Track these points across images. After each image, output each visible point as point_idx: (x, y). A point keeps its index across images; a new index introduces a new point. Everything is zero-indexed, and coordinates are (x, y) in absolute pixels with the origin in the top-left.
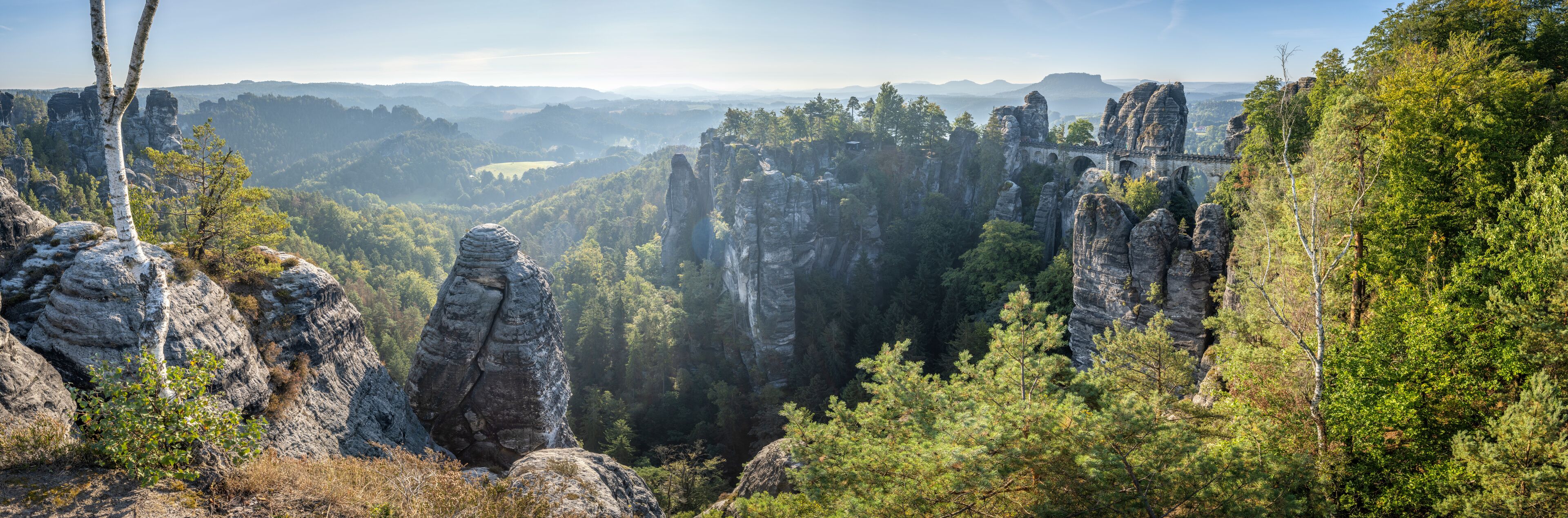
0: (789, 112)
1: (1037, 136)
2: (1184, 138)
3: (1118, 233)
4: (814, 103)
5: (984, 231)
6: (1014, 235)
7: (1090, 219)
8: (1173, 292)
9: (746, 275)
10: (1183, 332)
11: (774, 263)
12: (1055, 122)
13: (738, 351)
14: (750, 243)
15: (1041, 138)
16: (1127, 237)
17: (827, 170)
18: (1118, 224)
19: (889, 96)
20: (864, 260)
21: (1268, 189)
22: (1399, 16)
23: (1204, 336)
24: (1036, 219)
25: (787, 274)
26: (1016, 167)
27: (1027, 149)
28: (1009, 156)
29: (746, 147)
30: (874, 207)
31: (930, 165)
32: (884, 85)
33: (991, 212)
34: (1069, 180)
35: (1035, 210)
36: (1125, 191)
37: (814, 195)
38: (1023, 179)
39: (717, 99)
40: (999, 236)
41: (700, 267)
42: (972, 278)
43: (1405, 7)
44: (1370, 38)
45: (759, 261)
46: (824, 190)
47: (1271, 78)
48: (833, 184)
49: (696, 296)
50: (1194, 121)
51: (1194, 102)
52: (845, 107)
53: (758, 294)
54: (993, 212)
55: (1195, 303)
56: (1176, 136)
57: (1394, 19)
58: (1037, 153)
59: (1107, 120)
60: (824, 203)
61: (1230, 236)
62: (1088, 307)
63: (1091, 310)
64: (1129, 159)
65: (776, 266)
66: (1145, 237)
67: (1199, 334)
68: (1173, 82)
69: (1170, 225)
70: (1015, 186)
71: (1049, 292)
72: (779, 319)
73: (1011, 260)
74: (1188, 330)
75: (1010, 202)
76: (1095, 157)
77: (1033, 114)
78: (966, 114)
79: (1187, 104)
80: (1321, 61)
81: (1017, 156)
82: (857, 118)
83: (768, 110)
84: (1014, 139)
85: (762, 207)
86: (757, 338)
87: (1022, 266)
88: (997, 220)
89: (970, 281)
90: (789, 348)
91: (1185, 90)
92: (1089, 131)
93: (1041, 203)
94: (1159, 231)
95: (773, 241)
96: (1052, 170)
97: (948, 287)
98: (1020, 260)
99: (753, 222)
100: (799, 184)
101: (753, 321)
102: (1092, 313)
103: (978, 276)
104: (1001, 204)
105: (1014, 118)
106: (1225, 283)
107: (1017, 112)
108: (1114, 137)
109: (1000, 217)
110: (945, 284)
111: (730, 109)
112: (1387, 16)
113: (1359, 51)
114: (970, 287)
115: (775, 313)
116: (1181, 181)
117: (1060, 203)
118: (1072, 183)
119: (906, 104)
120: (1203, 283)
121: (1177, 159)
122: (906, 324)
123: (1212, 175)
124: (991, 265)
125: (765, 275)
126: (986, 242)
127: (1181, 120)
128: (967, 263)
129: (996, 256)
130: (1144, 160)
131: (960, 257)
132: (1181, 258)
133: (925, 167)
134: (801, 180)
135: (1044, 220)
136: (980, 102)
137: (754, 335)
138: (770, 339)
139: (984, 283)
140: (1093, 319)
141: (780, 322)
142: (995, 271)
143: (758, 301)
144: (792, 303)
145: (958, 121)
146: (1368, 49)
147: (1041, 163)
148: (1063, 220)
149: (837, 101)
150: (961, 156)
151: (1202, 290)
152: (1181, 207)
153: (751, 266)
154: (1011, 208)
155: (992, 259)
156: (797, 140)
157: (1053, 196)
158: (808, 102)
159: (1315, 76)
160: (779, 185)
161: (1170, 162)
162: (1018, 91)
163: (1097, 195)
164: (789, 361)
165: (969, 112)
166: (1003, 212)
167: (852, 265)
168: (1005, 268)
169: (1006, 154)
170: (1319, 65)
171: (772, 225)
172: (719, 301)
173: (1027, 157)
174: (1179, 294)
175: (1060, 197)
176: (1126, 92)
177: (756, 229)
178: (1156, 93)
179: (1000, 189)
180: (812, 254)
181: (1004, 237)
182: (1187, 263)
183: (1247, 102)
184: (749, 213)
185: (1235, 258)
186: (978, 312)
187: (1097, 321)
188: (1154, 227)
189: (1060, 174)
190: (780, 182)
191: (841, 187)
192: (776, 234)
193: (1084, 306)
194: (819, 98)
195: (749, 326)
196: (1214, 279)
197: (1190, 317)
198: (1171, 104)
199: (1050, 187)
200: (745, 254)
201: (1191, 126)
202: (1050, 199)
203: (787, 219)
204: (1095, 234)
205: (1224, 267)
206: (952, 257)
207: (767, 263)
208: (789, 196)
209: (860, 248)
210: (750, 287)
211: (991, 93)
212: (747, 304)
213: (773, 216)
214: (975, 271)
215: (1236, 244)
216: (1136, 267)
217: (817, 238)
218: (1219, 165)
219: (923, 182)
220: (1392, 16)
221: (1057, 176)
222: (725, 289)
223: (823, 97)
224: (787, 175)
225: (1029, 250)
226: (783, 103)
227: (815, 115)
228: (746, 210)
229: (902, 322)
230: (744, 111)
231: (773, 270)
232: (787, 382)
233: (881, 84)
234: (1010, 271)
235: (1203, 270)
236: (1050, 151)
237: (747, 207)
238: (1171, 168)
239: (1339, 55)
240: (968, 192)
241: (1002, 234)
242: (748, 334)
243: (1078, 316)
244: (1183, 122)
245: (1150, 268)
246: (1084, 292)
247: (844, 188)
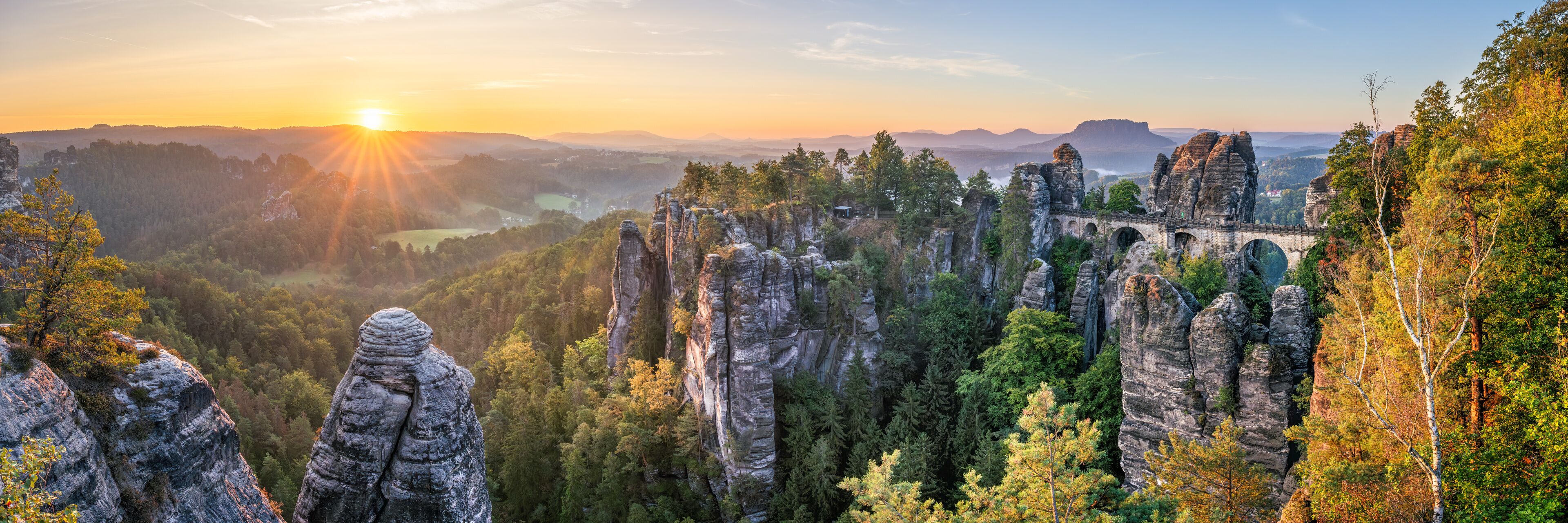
0: (763, 167)
1: (1070, 202)
2: (1254, 204)
3: (1175, 324)
4: (793, 157)
5: (1009, 322)
6: (1046, 328)
7: (1140, 307)
8: (1247, 396)
9: (713, 379)
10: (1260, 446)
11: (747, 364)
12: (1093, 183)
13: (705, 478)
14: (716, 337)
15: (1075, 205)
16: (1187, 328)
17: (811, 244)
18: (1175, 312)
19: (886, 147)
20: (858, 360)
21: (1360, 266)
22: (1518, 32)
23: (1287, 450)
24: (1073, 308)
25: (764, 377)
26: (1046, 240)
27: (1058, 217)
28: (1036, 226)
29: (711, 212)
30: (871, 291)
31: (939, 238)
32: (879, 134)
33: (1016, 298)
34: (1112, 258)
35: (1072, 296)
36: (1183, 271)
37: (795, 275)
38: (1055, 257)
39: (674, 150)
40: (1026, 329)
41: (656, 369)
42: (995, 382)
43: (1525, 19)
44: (1482, 65)
45: (729, 361)
46: (807, 269)
47: (1361, 126)
48: (819, 261)
49: (652, 407)
50: (1266, 183)
51: (1265, 159)
52: (832, 162)
53: (729, 403)
54: (1019, 299)
55: (1275, 410)
56: (1244, 202)
57: (1512, 36)
58: (1071, 222)
59: (1158, 181)
60: (807, 286)
61: (1316, 326)
62: (1141, 417)
63: (1145, 420)
64: (1186, 231)
65: (750, 368)
66: (1210, 328)
67: (1281, 448)
68: (1237, 132)
69: (1239, 313)
70: (1045, 265)
71: (1092, 399)
72: (754, 436)
73: (1044, 360)
74: (1267, 444)
75: (1040, 285)
76: (1145, 228)
77: (1064, 173)
78: (982, 172)
79: (1257, 162)
80: (1422, 100)
81: (1046, 226)
82: (848, 176)
83: (737, 165)
84: (1042, 205)
85: (731, 290)
86: (729, 461)
87: (1057, 367)
88: (1024, 308)
89: (993, 386)
90: (768, 473)
91: (1254, 143)
92: (1136, 195)
93: (1078, 287)
94: (1227, 321)
95: (746, 335)
96: (1091, 245)
97: (964, 395)
98: (1054, 360)
99: (720, 311)
100: (776, 261)
101: (722, 439)
102: (1147, 424)
103: (1003, 381)
104: (1029, 289)
105: (1042, 178)
106: (1312, 384)
107: (1046, 171)
108: (1166, 203)
109: (1028, 305)
110: (960, 391)
111: (690, 163)
112: (1502, 32)
113: (1468, 85)
114: (992, 394)
115: (749, 428)
116: (1252, 258)
117: (1101, 287)
118: (1116, 261)
119: (907, 159)
120: (1285, 385)
121: (1246, 231)
122: (912, 442)
123: (1291, 251)
124: (1019, 366)
125: (736, 379)
126: (1011, 337)
127: (1250, 182)
128: (987, 364)
129: (1025, 356)
130: (1205, 232)
131: (979, 357)
132: (1255, 354)
133: (932, 240)
134: (778, 255)
135: (1082, 309)
136: (1000, 157)
137: (725, 457)
138: (745, 461)
139: (1010, 389)
140: (1148, 432)
141: (756, 439)
142: (1023, 373)
143: (729, 413)
144: (770, 415)
145: (972, 181)
146: (1481, 82)
147: (1077, 235)
148: (1107, 308)
149: (822, 154)
150: (978, 226)
151: (1283, 394)
152: (1253, 291)
153: (719, 367)
154: (1041, 293)
155: (1020, 358)
156: (773, 204)
157: (1092, 278)
158: (786, 155)
159: (1414, 123)
160: (752, 262)
161: (1238, 234)
162: (1045, 144)
163: (1148, 276)
164: (768, 489)
165: (986, 169)
166: (1031, 298)
167: (844, 365)
168: (1036, 369)
169: (1033, 224)
170: (1420, 106)
171: (744, 314)
172: (680, 413)
173: (1060, 228)
174: (1255, 398)
175: (1101, 280)
176: (1180, 145)
177: (724, 319)
178: (1217, 147)
179: (1027, 269)
180: (794, 352)
181: (1033, 331)
182: (1263, 360)
183: (1331, 159)
184: (715, 298)
185: (1323, 352)
186: (1003, 427)
187: (1152, 434)
188: (1220, 316)
189: (1101, 249)
190: (754, 258)
191: (828, 265)
192: (749, 326)
193: (1137, 416)
194: (800, 150)
195: (718, 445)
196: (1298, 380)
197: (1269, 427)
198: (1237, 160)
199: (1089, 266)
200: (710, 352)
201: (1263, 190)
202: (1090, 282)
203: (762, 306)
204: (1146, 326)
205: (1311, 364)
206: (969, 356)
207: (738, 364)
208: (764, 276)
209: (853, 344)
210: (718, 395)
211: (1012, 146)
212: (715, 416)
213: (745, 302)
214: (998, 374)
215: (1324, 335)
216: (1199, 366)
217: (800, 330)
218: (1298, 237)
219: (931, 259)
220: (1510, 32)
221: (1097, 253)
222: (687, 398)
223: (805, 149)
224: (760, 249)
225: (1066, 346)
226: (756, 156)
227: (796, 172)
228: (712, 294)
229: (907, 439)
230: (707, 165)
231: (746, 372)
232: (767, 515)
233: (876, 133)
234: (1043, 373)
235: (1283, 368)
236: (1088, 220)
237: (713, 290)
238: (1239, 242)
239: (1444, 91)
240: (987, 273)
241: (1031, 327)
242: (717, 456)
243: (1129, 428)
244: (1253, 184)
245: (1217, 366)
246: (1136, 399)
247: (833, 267)
